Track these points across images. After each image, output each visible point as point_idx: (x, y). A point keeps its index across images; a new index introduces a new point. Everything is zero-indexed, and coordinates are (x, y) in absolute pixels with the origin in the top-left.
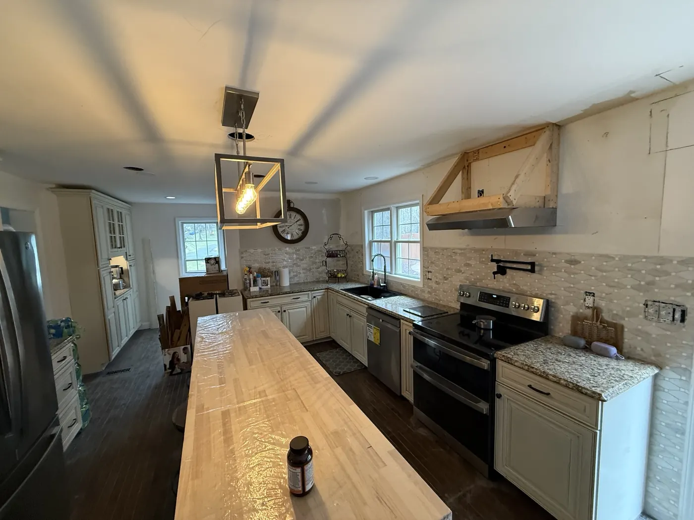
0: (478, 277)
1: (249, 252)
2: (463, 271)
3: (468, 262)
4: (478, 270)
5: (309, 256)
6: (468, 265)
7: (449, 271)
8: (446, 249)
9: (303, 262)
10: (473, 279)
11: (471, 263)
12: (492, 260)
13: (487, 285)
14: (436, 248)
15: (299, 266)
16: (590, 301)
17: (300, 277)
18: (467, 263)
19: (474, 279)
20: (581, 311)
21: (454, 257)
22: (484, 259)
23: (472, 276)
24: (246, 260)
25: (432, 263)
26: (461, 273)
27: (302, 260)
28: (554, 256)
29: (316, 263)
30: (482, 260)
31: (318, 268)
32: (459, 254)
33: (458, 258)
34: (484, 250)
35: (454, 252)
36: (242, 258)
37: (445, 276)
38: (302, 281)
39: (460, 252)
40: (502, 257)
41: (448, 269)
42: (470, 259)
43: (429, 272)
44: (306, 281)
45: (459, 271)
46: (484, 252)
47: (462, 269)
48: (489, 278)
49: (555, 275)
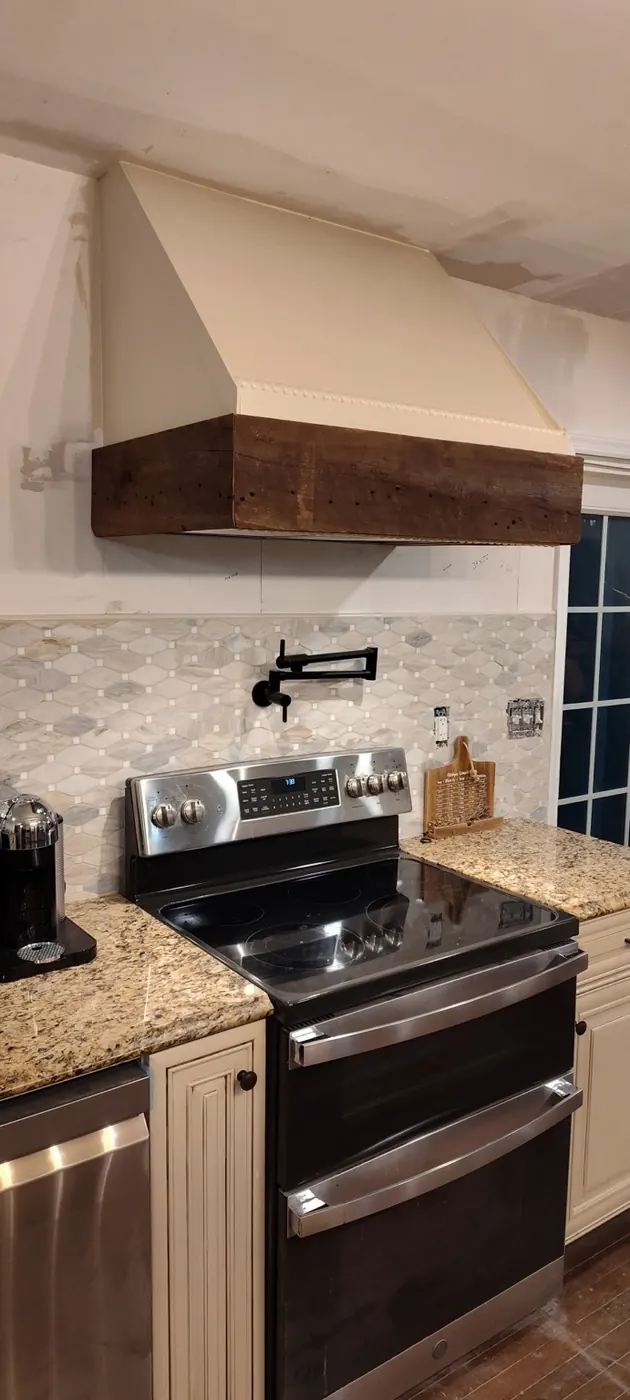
0: (172, 731)
2: (100, 724)
3: (125, 677)
6: (129, 690)
7: (18, 738)
11: (142, 681)
13: (209, 755)
16: (443, 728)
18: (120, 684)
19: (156, 745)
20: (431, 756)
21: (48, 665)
23: (145, 738)
26: (90, 735)
28: (387, 627)
30: (186, 660)
32: (80, 644)
33: (71, 663)
34: (192, 623)
35: (51, 641)
39: (86, 634)
42: (134, 662)
45: (82, 726)
46: (194, 630)
47: (97, 715)
49: (388, 679)
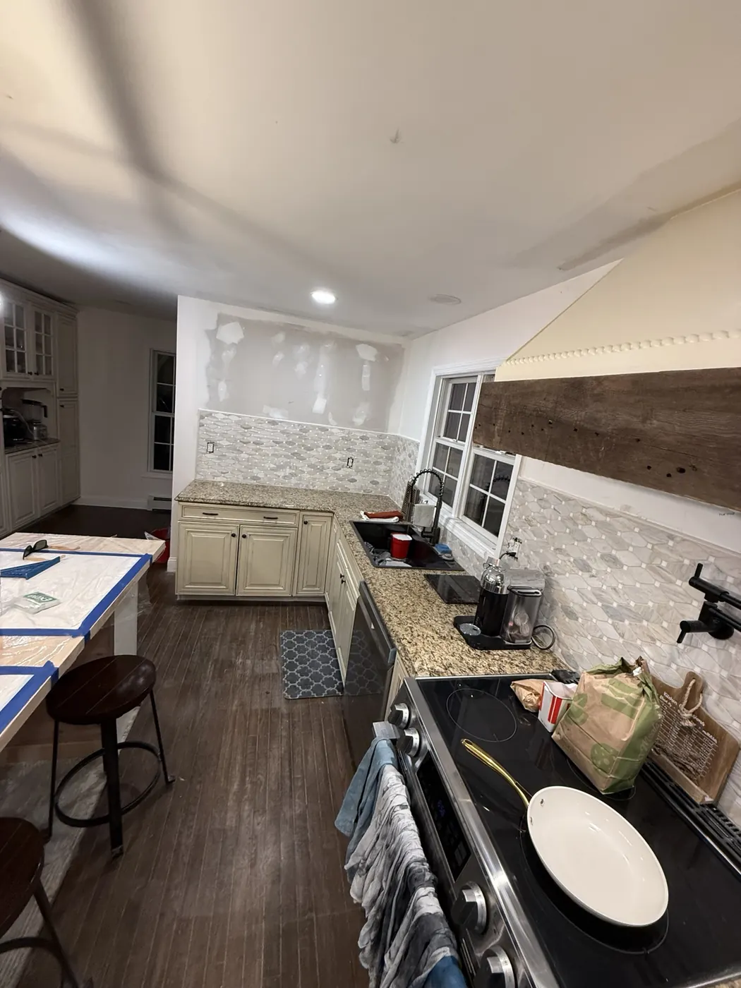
0: (632, 604)
1: (215, 417)
2: (594, 572)
3: (614, 552)
4: (638, 585)
5: (324, 444)
6: (614, 562)
7: (559, 556)
8: (568, 499)
9: (311, 452)
10: (615, 605)
11: (623, 560)
12: (696, 582)
14: (545, 491)
15: (303, 459)
17: (300, 479)
18: (610, 555)
19: (619, 606)
21: (580, 527)
22: (664, 564)
23: (615, 596)
24: (207, 431)
25: (528, 522)
26: (587, 575)
27: (310, 449)
29: (336, 459)
30: (657, 562)
31: (338, 470)
32: (597, 522)
33: (590, 531)
34: (671, 537)
35: (584, 514)
36: (201, 425)
37: (548, 564)
38: (304, 487)
39: (601, 517)
40: (730, 580)
41: (559, 550)
42: (622, 545)
43: (516, 540)
44: (311, 488)
45: (585, 567)
46: (671, 543)
47: (594, 566)
48: (665, 624)
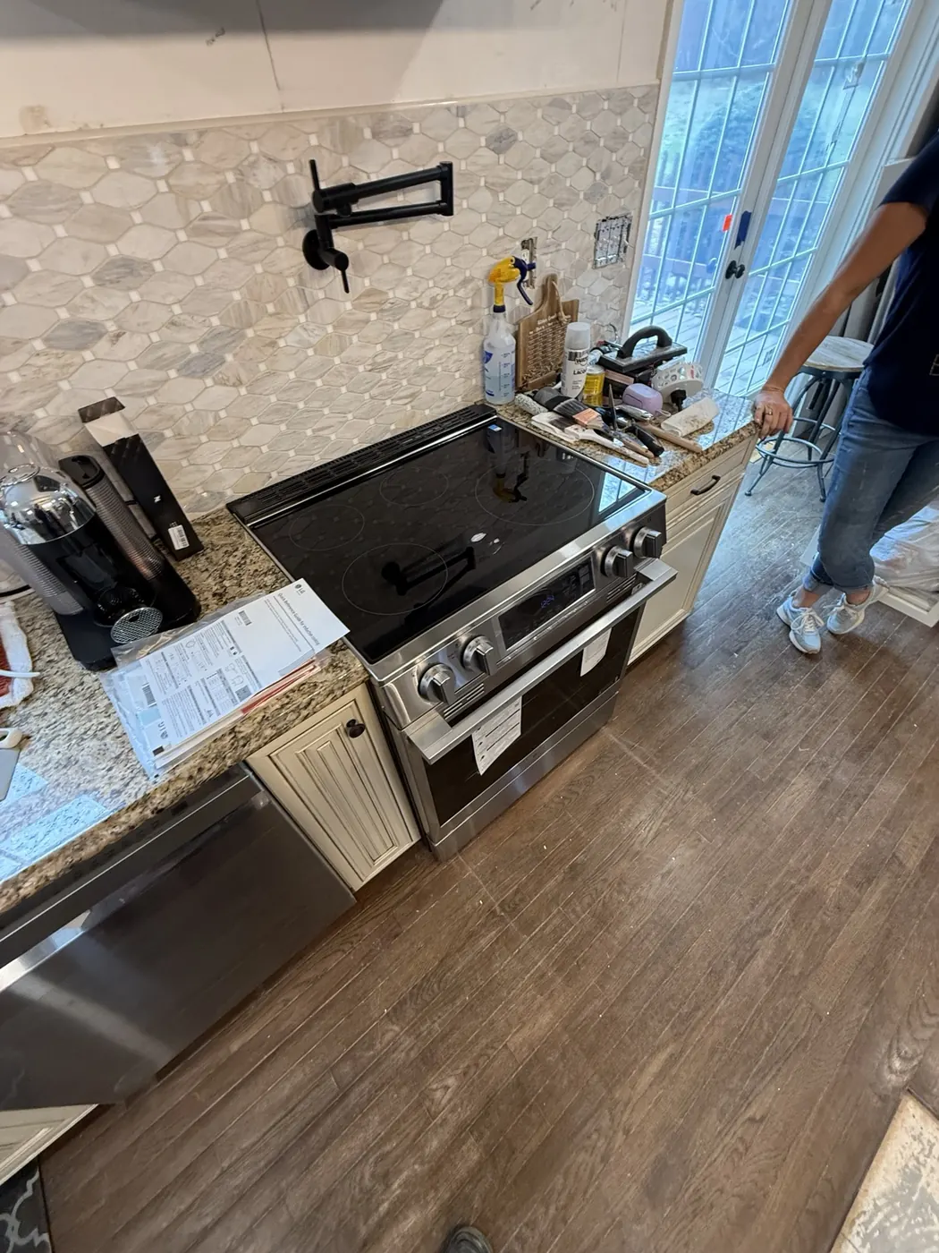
0: (215, 321)
2: (112, 327)
3: (113, 251)
4: (200, 282)
10: (194, 349)
11: (141, 254)
18: (111, 264)
19: (202, 343)
22: (206, 207)
23: (184, 336)
26: (103, 346)
28: (461, 122)
30: (194, 212)
34: (180, 140)
46: (188, 154)
47: (99, 315)
49: (469, 210)
